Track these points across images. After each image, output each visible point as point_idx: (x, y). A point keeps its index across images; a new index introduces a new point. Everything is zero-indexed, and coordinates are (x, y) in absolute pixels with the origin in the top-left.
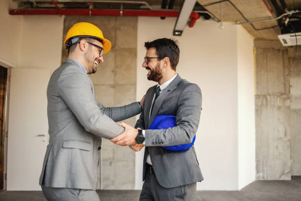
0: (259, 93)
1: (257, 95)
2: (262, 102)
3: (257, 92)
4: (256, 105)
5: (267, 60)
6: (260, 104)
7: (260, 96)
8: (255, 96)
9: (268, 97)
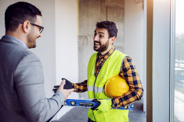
0: (81, 35)
1: (80, 36)
2: (84, 41)
3: (80, 33)
4: (79, 44)
5: (88, 7)
6: (82, 43)
7: (82, 37)
8: (78, 36)
9: (88, 37)
